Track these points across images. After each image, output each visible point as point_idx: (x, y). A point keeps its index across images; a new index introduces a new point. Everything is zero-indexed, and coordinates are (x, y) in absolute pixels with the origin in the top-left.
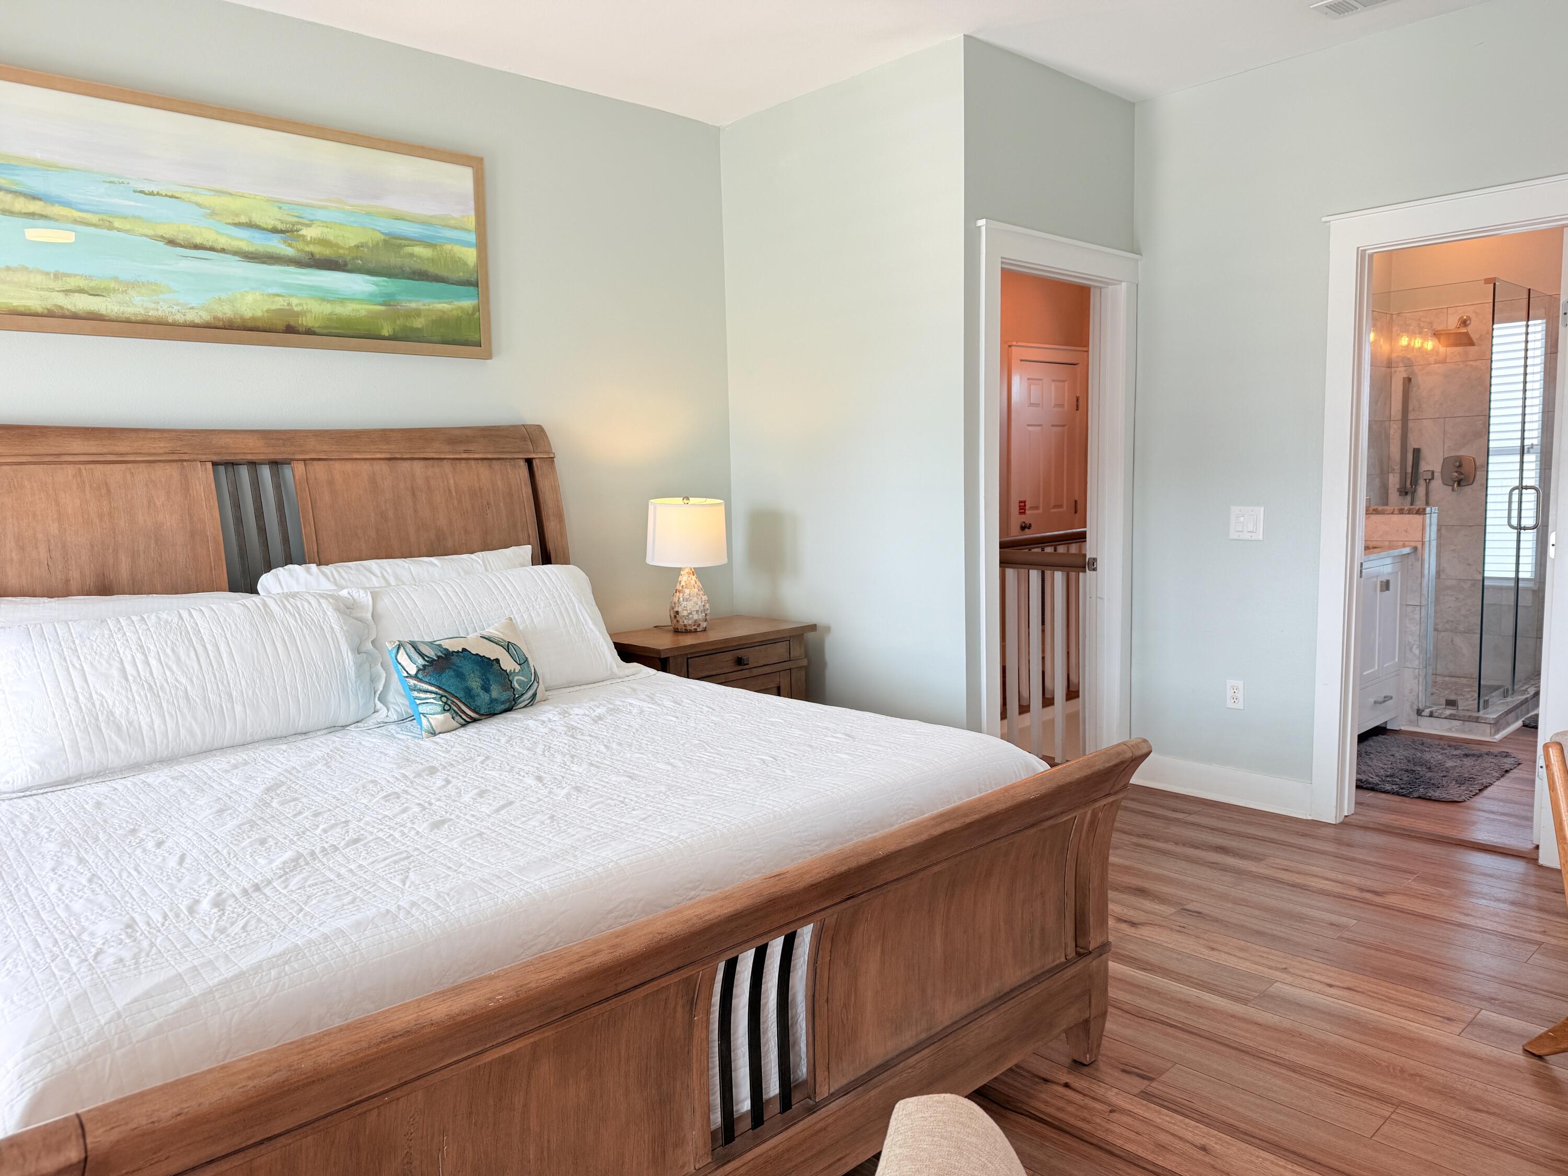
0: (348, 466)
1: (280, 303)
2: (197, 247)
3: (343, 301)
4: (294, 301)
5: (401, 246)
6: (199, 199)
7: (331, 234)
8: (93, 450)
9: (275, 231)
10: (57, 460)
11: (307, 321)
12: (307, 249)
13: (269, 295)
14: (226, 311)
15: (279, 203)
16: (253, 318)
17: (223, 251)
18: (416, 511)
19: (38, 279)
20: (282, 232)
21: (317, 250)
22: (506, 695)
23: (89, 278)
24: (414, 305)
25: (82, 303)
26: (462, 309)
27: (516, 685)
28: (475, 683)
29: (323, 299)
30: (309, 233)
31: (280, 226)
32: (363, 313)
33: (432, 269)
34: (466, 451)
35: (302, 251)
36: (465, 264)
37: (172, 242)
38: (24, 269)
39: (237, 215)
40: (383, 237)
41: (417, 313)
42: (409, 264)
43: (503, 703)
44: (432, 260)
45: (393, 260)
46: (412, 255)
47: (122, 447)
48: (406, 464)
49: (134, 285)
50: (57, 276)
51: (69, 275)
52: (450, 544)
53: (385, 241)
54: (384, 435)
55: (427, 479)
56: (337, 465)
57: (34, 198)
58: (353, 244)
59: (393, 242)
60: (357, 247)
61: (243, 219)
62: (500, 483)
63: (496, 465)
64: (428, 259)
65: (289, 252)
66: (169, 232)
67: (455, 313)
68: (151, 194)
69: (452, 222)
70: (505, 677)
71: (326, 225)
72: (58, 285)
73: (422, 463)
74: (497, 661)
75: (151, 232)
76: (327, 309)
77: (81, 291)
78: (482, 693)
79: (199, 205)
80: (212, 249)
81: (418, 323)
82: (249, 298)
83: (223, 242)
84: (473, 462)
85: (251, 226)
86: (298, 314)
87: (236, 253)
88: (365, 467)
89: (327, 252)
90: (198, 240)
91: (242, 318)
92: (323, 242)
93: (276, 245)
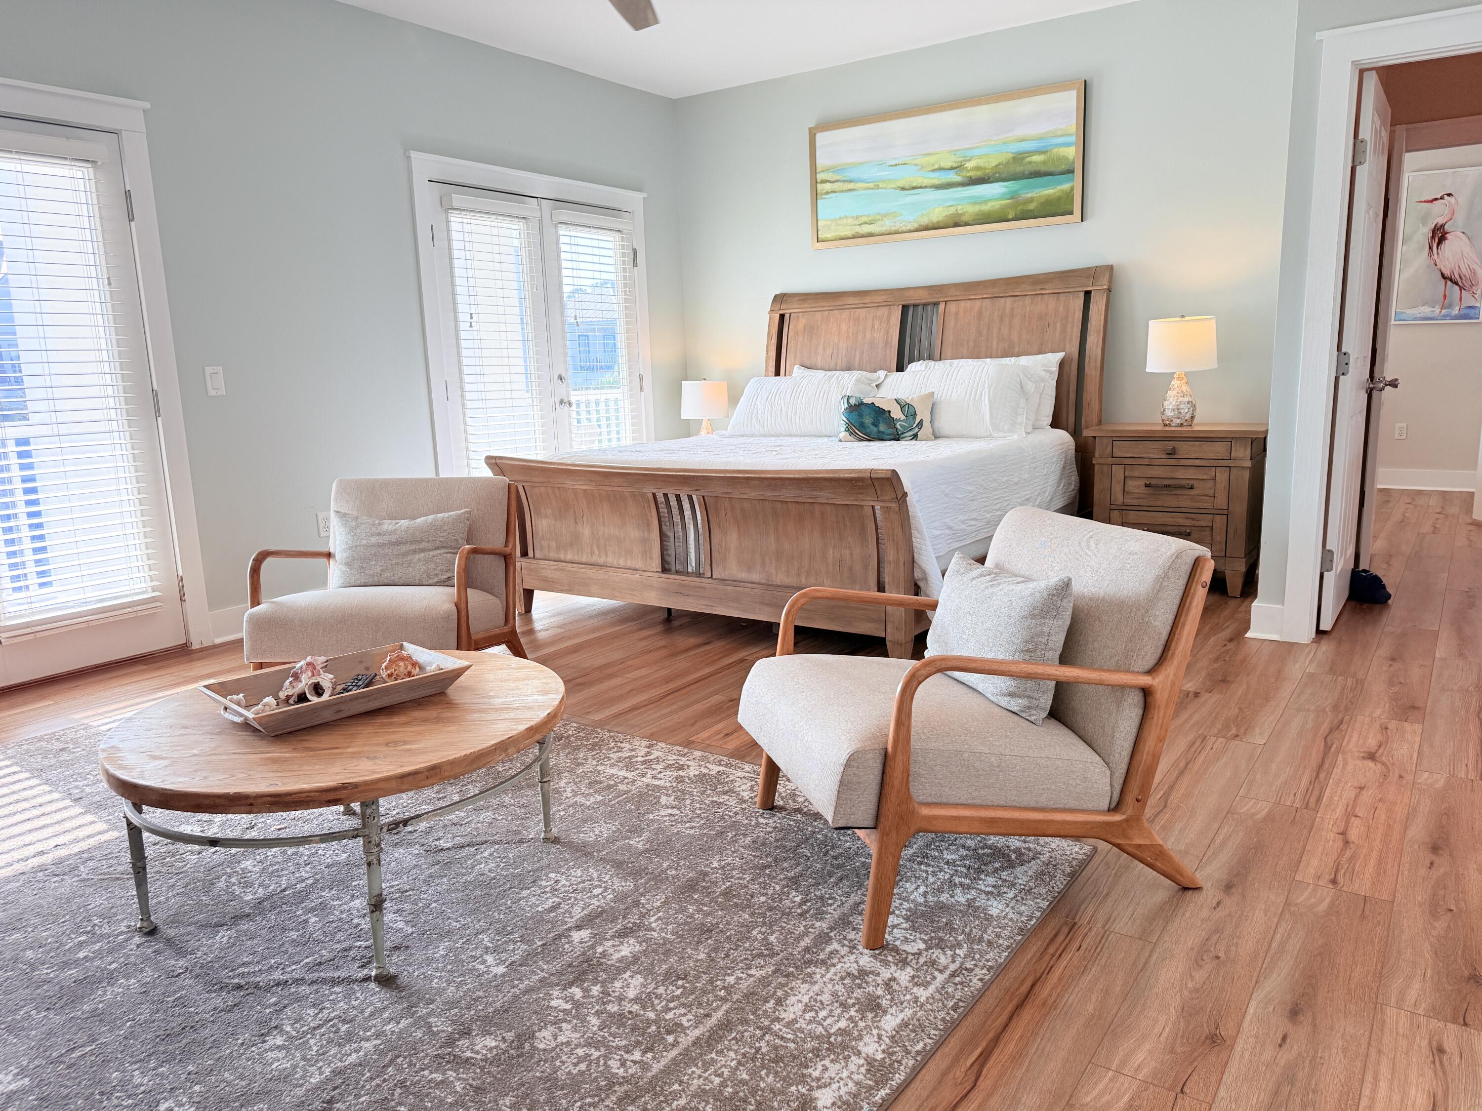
0: (969, 304)
1: (952, 210)
2: (914, 188)
3: (986, 202)
4: (959, 208)
5: (1023, 158)
6: (916, 162)
7: (981, 162)
8: (856, 302)
9: (952, 168)
10: (842, 308)
11: (965, 218)
12: (968, 175)
13: (946, 207)
14: (925, 221)
15: (954, 152)
16: (938, 222)
17: (926, 187)
18: (1000, 329)
19: (850, 221)
20: (956, 168)
21: (973, 174)
22: (890, 431)
23: (869, 216)
24: (1029, 195)
25: (866, 229)
26: (1062, 191)
27: (899, 427)
28: (868, 421)
29: (975, 203)
30: (969, 165)
31: (955, 165)
32: (998, 206)
33: (1043, 169)
34: (1042, 289)
35: (965, 176)
36: (1067, 159)
37: (903, 189)
38: (846, 217)
39: (933, 165)
40: (1012, 155)
41: (1031, 200)
42: (1029, 168)
43: (888, 435)
44: (1044, 163)
45: (1019, 169)
46: (1030, 163)
47: (867, 300)
48: (1003, 300)
49: (886, 215)
50: (857, 218)
51: (861, 216)
52: (1016, 350)
53: (1014, 158)
54: (994, 283)
55: (1013, 309)
56: (963, 304)
57: (851, 181)
58: (994, 164)
59: (1019, 158)
60: (997, 166)
61: (936, 167)
62: (1061, 309)
63: (1062, 296)
64: (1041, 163)
65: (958, 179)
66: (901, 184)
67: (1057, 195)
68: (896, 165)
69: (1059, 133)
70: (891, 422)
71: (979, 157)
72: (857, 222)
73: (1012, 299)
74: (889, 412)
75: (894, 186)
76: (977, 208)
77: (866, 223)
78: (872, 427)
79: (916, 165)
80: (921, 187)
81: (1032, 206)
82: (937, 211)
83: (926, 182)
84: (1046, 296)
85: (941, 169)
86: (961, 215)
87: (931, 187)
88: (978, 304)
89: (979, 174)
90: (914, 185)
91: (933, 223)
92: (977, 168)
93: (954, 177)
